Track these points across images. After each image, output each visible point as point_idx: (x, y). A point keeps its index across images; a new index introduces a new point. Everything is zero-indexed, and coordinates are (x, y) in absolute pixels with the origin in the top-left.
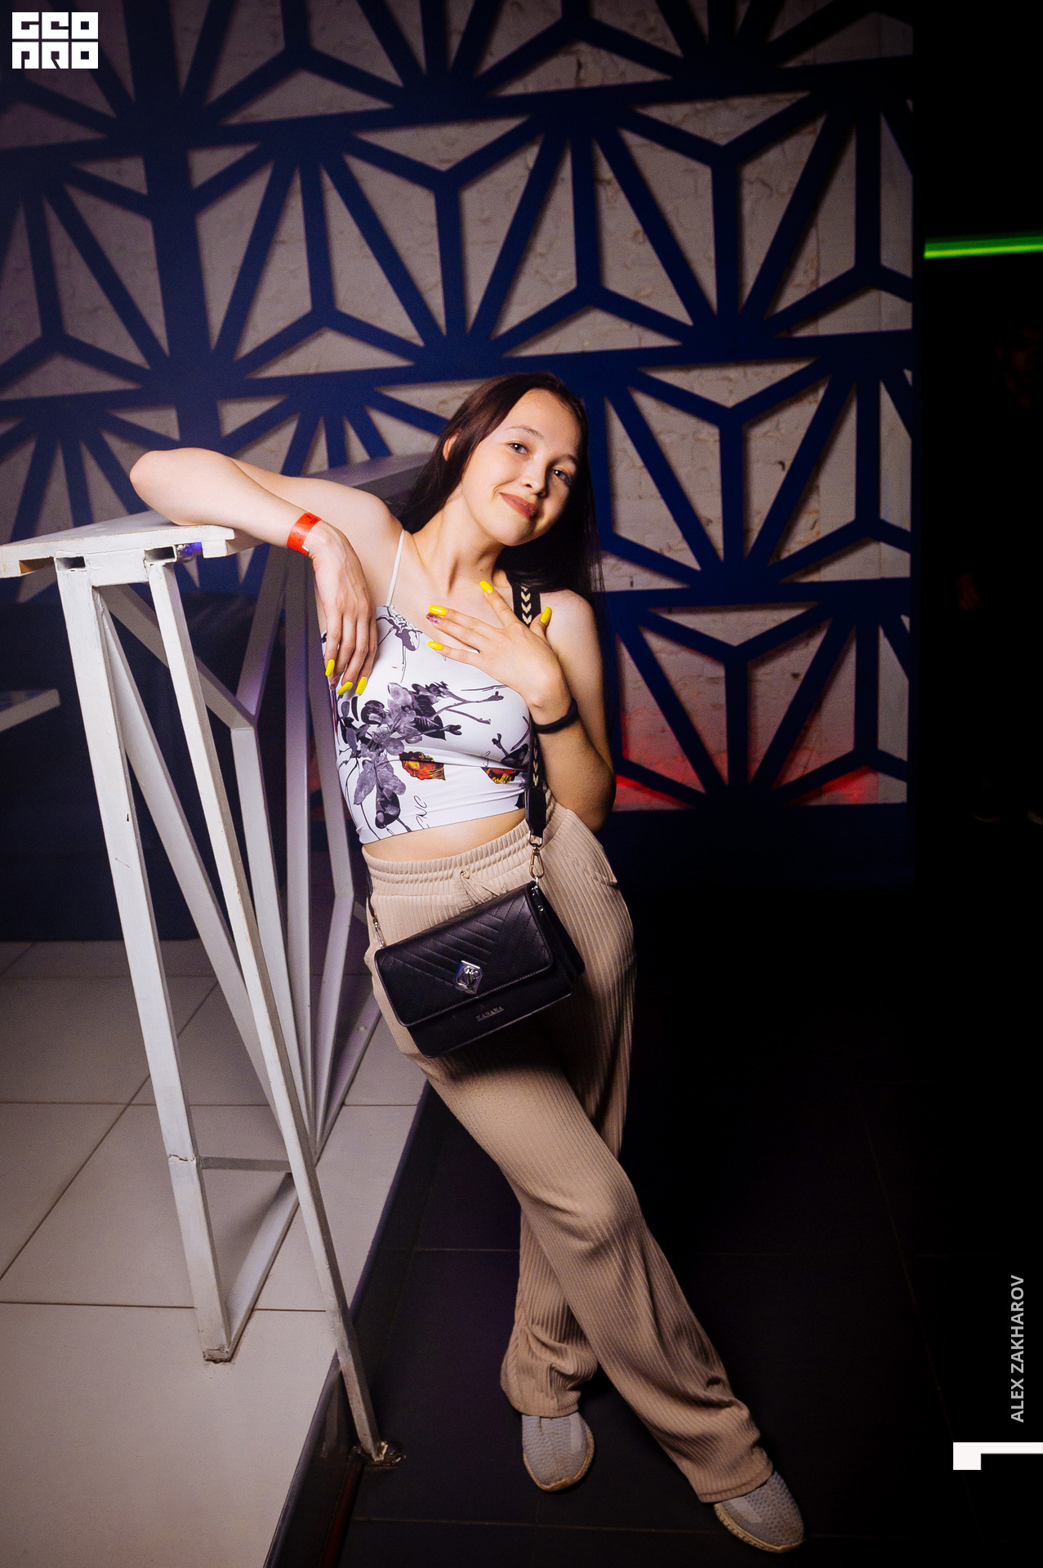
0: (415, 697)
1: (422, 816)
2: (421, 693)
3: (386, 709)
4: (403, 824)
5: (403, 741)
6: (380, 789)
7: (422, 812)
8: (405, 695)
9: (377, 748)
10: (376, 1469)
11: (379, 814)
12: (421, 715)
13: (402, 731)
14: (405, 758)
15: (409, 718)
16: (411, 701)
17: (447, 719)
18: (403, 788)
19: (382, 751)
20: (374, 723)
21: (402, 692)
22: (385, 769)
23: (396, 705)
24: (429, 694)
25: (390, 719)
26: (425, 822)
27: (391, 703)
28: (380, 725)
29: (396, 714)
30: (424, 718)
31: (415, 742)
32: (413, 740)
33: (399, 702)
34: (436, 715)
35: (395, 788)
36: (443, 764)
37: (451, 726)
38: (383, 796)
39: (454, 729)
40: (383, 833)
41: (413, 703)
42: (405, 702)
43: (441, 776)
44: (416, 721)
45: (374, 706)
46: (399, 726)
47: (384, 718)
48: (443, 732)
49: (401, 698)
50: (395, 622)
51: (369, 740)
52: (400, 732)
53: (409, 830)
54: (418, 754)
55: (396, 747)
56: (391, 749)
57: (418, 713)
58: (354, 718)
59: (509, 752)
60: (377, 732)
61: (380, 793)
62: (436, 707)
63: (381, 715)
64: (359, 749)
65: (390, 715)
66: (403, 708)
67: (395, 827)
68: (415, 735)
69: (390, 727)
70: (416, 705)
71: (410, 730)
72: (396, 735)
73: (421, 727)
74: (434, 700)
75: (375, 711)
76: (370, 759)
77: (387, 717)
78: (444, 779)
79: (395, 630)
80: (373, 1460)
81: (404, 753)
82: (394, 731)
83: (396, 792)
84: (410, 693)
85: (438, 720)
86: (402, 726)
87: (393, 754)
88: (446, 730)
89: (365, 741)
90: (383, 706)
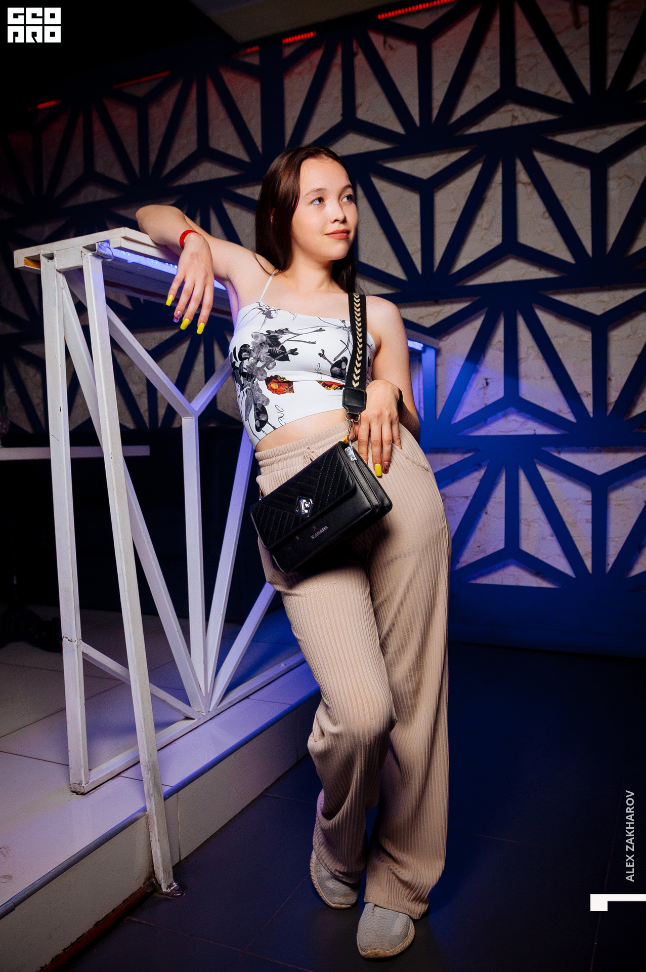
0: (268, 337)
1: (281, 417)
2: (271, 334)
3: (251, 347)
4: (271, 425)
5: (265, 368)
6: (255, 405)
7: (282, 415)
8: (262, 337)
9: (252, 378)
10: (162, 896)
11: (257, 421)
12: (272, 347)
13: (262, 360)
14: (268, 381)
15: (265, 350)
16: (265, 339)
17: (288, 347)
18: (268, 400)
19: (255, 380)
20: (245, 359)
21: (260, 335)
22: (258, 392)
23: (256, 344)
24: (276, 334)
25: (254, 353)
26: (283, 421)
27: (253, 343)
28: (249, 358)
29: (257, 349)
30: (274, 348)
31: (273, 368)
32: (270, 366)
33: (258, 341)
34: (281, 345)
35: (263, 402)
36: (292, 382)
37: (291, 350)
38: (257, 409)
39: (294, 352)
40: (260, 435)
41: (266, 340)
42: (262, 341)
43: (292, 390)
44: (270, 351)
45: (244, 348)
46: (260, 357)
47: (250, 353)
48: (287, 355)
49: (260, 338)
50: (263, 308)
51: (246, 373)
52: (261, 361)
53: (275, 428)
54: (276, 377)
55: (262, 375)
56: (260, 377)
57: (270, 346)
58: (235, 361)
59: (333, 363)
60: (248, 364)
61: (256, 409)
62: (281, 340)
63: (248, 352)
64: (242, 383)
65: (253, 350)
66: (261, 344)
67: (267, 428)
68: (271, 361)
69: (255, 358)
70: (269, 341)
71: (267, 359)
72: (260, 364)
73: (273, 355)
74: (279, 337)
75: (245, 351)
76: (249, 388)
77: (252, 352)
78: (293, 392)
79: (262, 312)
80: (162, 890)
81: (267, 378)
82: (258, 361)
83: (264, 404)
84: (265, 335)
85: (283, 348)
86: (262, 356)
87: (261, 380)
88: (289, 354)
89: (244, 375)
90: (249, 346)
